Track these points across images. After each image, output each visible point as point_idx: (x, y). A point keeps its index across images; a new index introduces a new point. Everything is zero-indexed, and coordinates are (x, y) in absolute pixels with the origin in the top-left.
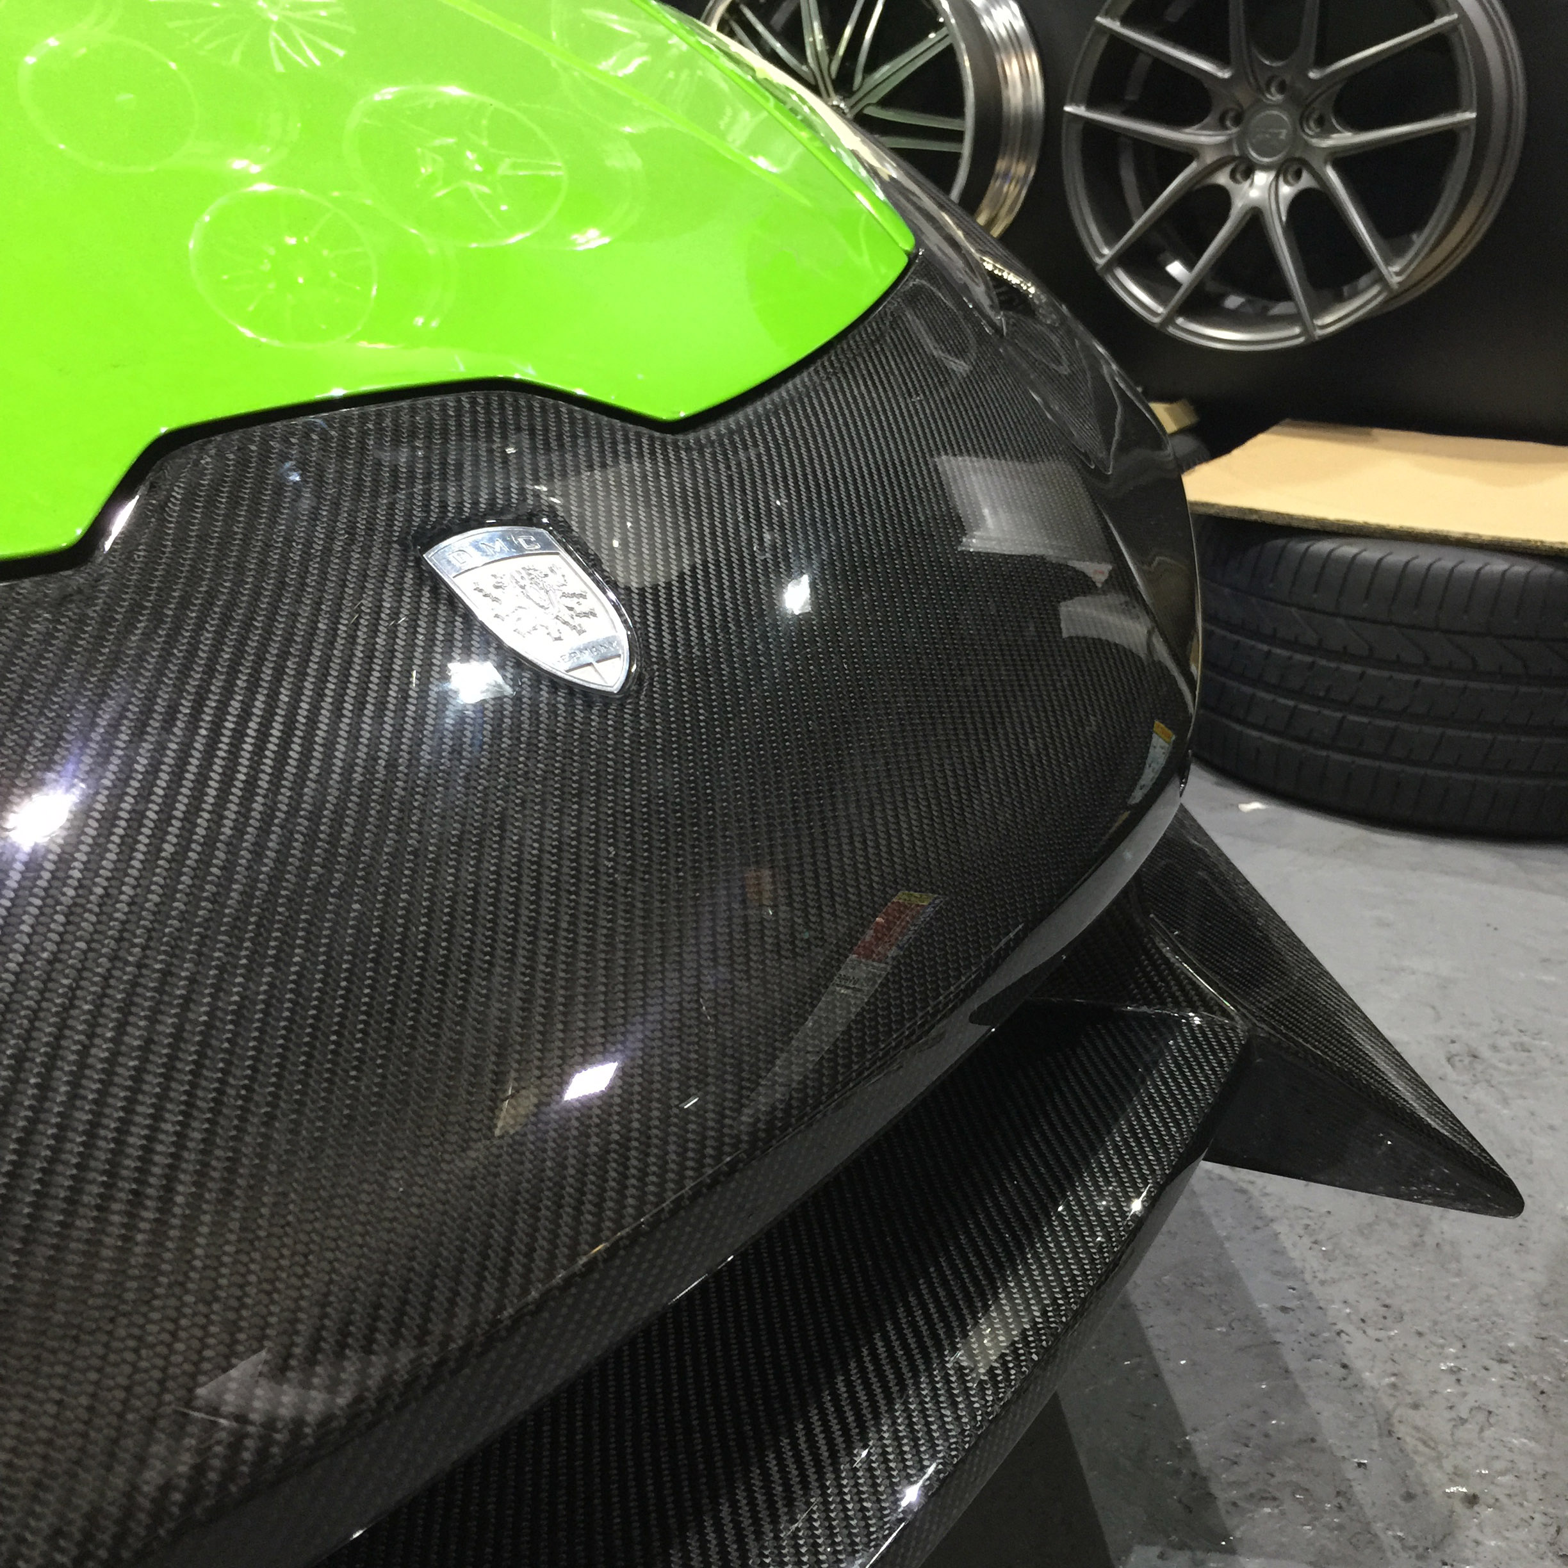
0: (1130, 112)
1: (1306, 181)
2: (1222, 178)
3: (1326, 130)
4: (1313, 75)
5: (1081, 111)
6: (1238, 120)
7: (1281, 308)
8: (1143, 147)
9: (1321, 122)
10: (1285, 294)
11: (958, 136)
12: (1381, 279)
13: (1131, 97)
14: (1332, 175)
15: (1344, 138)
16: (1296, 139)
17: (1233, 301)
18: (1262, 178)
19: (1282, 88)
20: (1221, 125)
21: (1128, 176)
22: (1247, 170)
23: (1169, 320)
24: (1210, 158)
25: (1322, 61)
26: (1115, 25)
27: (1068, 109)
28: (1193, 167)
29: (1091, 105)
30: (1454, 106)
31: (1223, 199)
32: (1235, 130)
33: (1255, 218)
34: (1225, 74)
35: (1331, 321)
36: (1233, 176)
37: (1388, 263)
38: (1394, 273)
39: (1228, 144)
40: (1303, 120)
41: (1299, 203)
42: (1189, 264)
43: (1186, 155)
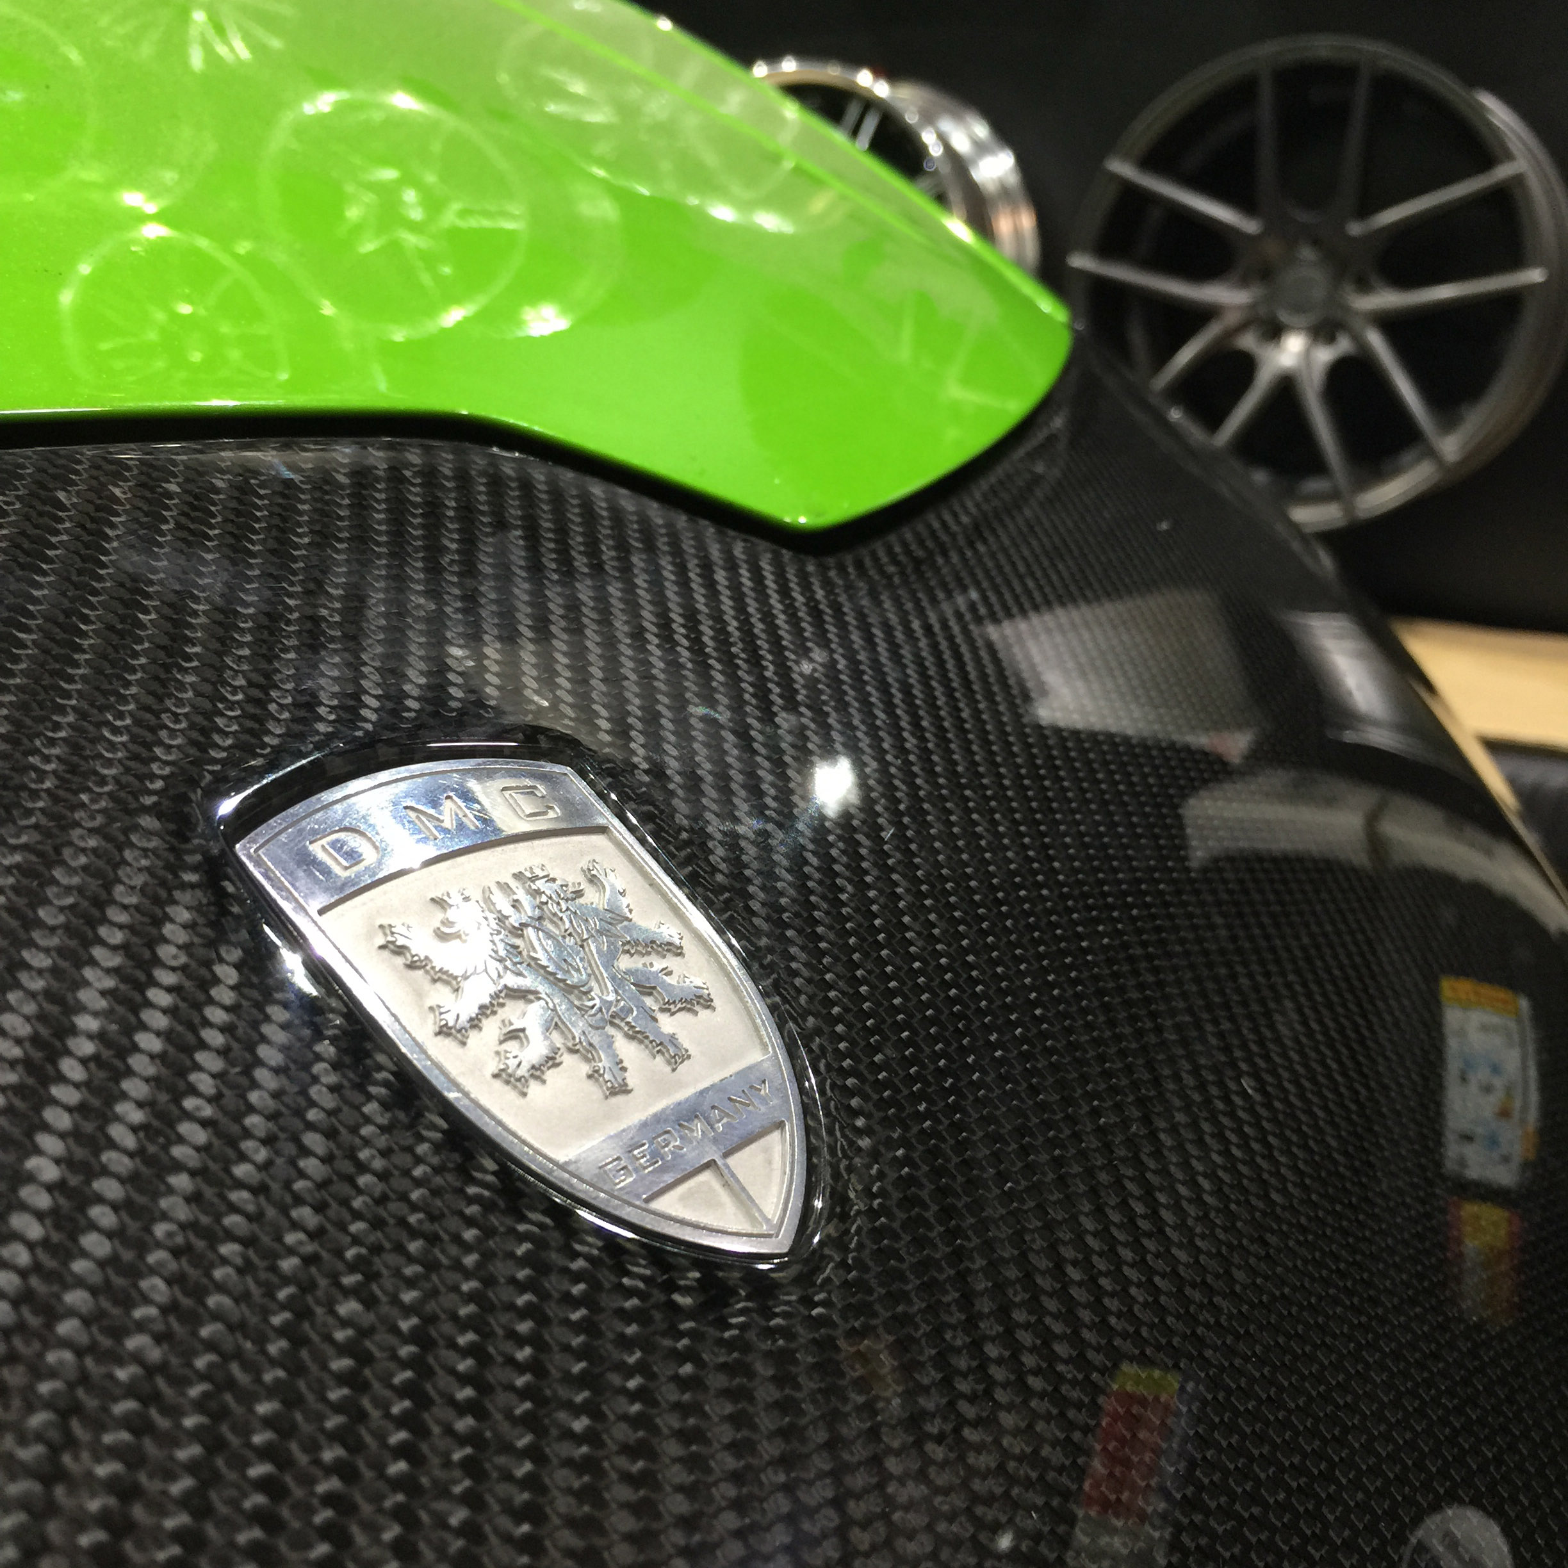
0: (1145, 265)
1: (1344, 345)
2: (1248, 342)
3: (1367, 290)
5: (1087, 265)
6: (1267, 276)
7: (1313, 485)
8: (1153, 304)
9: (1360, 278)
10: (1322, 467)
12: (1431, 453)
13: (1142, 244)
14: (1376, 340)
15: (1388, 299)
16: (1333, 300)
18: (1293, 341)
19: (1316, 242)
20: (1244, 282)
21: (1137, 338)
22: (1274, 332)
24: (1231, 319)
25: (1364, 213)
26: (1127, 172)
27: (1072, 261)
28: (1213, 329)
29: (1098, 257)
30: (1517, 262)
31: (1246, 365)
32: (1260, 288)
33: (1286, 387)
34: (1253, 227)
36: (1261, 338)
37: (1442, 433)
38: (1449, 446)
39: (1256, 304)
40: (1339, 278)
41: (1338, 368)
43: (1203, 315)
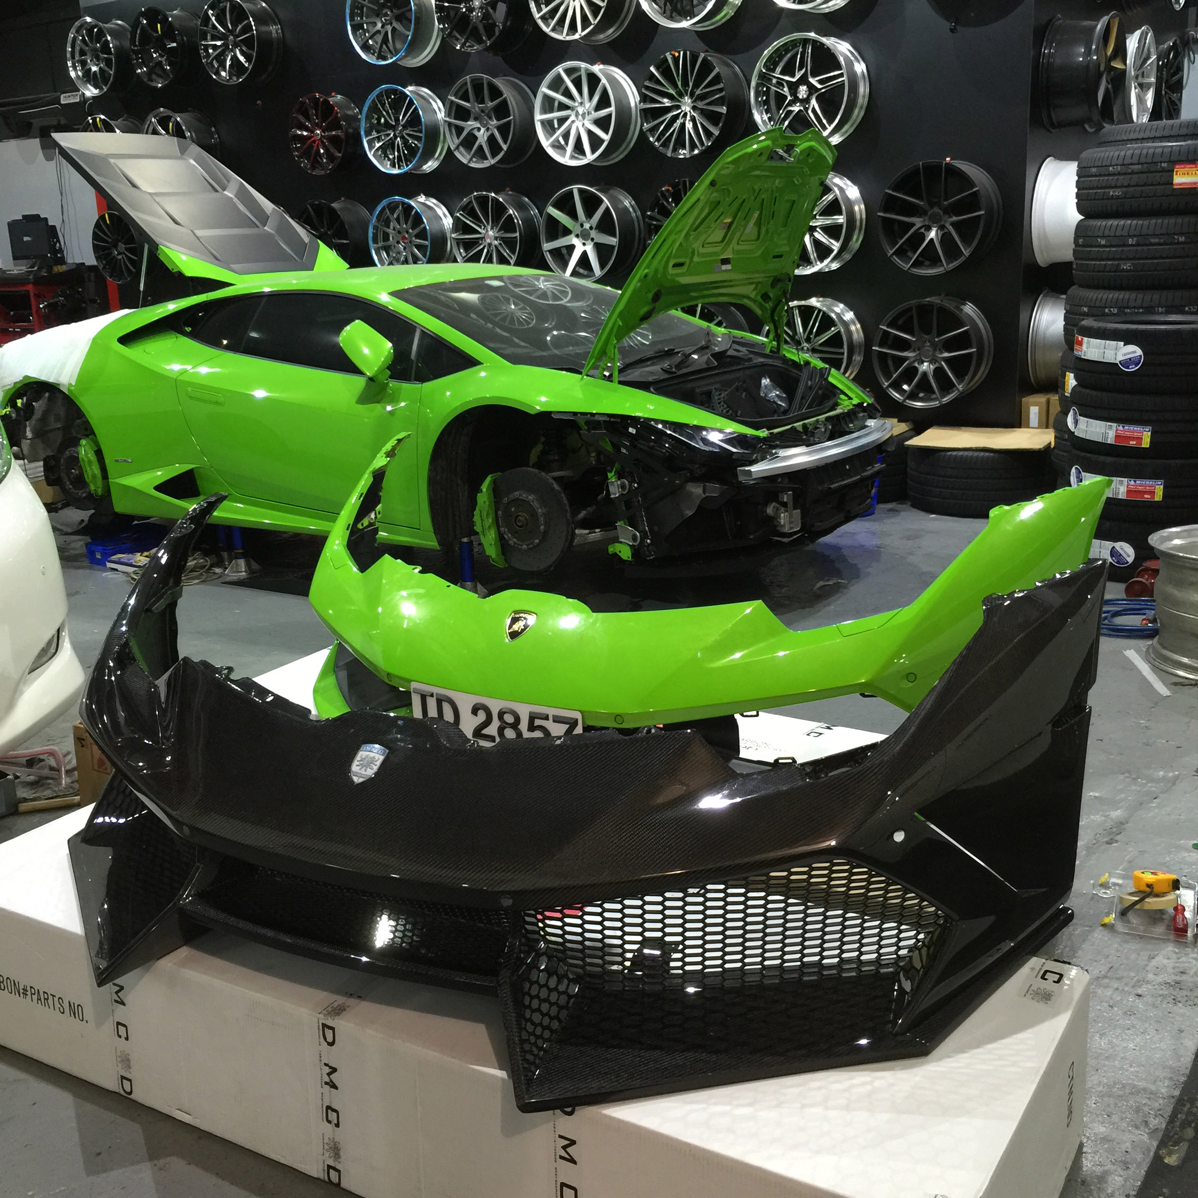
0: (890, 348)
1: (937, 365)
2: (916, 365)
3: (941, 353)
4: (936, 340)
5: (877, 349)
6: (919, 350)
7: (934, 396)
8: (893, 356)
9: (939, 350)
10: (934, 393)
11: (843, 354)
12: (958, 389)
13: (889, 343)
14: (943, 363)
15: (946, 355)
16: (934, 355)
17: (921, 395)
18: (926, 364)
19: (929, 342)
20: (914, 351)
21: (890, 363)
22: (923, 362)
23: (904, 401)
24: (912, 359)
25: (939, 335)
26: (885, 328)
27: (873, 348)
28: (907, 362)
29: (880, 346)
30: (970, 347)
31: (916, 369)
32: (918, 352)
33: (925, 374)
34: (914, 339)
35: (946, 400)
36: (918, 364)
37: (959, 385)
38: (960, 387)
39: (916, 356)
40: (935, 350)
41: (936, 370)
42: (909, 386)
43: (906, 359)
